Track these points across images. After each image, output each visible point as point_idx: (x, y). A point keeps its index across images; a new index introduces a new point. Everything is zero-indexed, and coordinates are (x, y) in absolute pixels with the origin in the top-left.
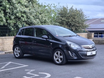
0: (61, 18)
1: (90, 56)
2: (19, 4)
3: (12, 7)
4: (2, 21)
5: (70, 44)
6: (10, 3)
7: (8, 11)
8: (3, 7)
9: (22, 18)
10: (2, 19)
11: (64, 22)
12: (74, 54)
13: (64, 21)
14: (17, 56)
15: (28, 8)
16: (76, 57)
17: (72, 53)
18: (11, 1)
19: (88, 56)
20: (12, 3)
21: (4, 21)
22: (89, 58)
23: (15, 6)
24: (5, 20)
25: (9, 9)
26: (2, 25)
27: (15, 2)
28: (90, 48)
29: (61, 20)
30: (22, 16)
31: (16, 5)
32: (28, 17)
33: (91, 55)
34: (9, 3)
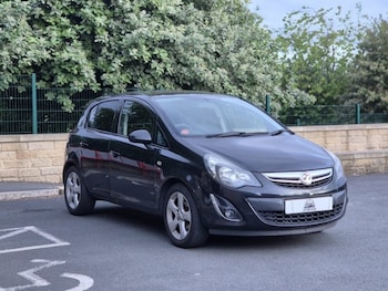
0: (367, 63)
1: (302, 215)
2: (144, 12)
3: (118, 23)
4: (79, 75)
5: (217, 168)
6: (112, 9)
7: (103, 37)
8: (87, 25)
9: (154, 64)
10: (79, 70)
11: (377, 78)
12: (230, 206)
13: (378, 74)
14: (72, 206)
15: (182, 28)
16: (238, 218)
17: (222, 203)
18: (113, 4)
19: (294, 215)
20: (117, 9)
21: (86, 75)
22: (302, 224)
23: (127, 21)
24: (92, 73)
25: (106, 34)
26: (80, 90)
27: (128, 6)
28: (302, 186)
29: (364, 73)
30: (154, 57)
31: (132, 16)
32: (182, 60)
33: (309, 214)
34: (108, 12)
